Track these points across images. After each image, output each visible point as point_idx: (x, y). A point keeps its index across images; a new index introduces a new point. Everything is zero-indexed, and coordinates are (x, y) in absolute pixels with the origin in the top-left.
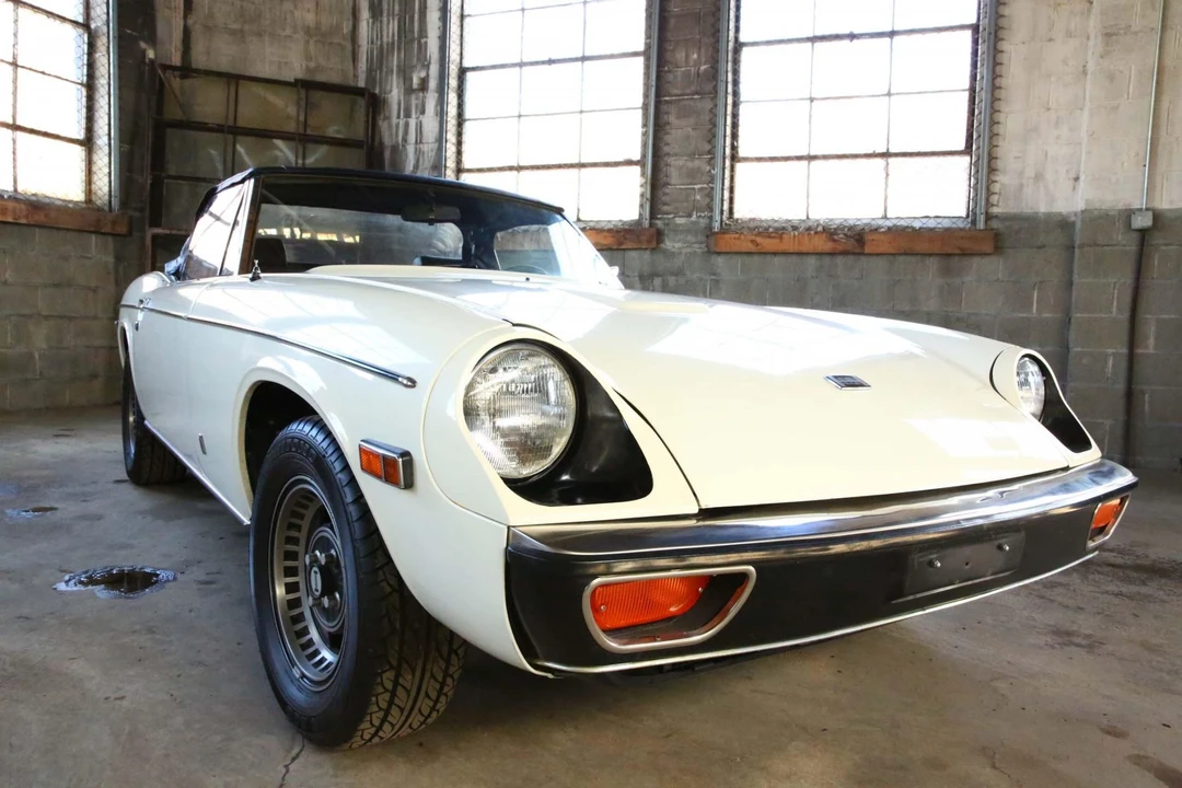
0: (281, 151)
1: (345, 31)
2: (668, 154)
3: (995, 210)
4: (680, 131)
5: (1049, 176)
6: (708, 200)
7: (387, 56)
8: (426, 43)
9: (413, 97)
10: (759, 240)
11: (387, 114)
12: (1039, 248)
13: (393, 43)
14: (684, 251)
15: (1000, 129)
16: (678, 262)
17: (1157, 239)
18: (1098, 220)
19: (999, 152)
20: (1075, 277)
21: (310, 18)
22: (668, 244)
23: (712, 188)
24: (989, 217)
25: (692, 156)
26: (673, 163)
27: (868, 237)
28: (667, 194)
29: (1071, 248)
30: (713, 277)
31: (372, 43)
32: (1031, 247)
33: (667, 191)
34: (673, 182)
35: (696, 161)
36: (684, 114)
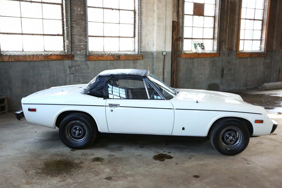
2: (74, 35)
3: (142, 50)
4: (77, 30)
5: (149, 44)
6: (85, 47)
10: (98, 57)
12: (149, 58)
14: (80, 60)
16: (79, 63)
18: (158, 53)
19: (142, 39)
22: (76, 58)
23: (86, 44)
24: (141, 52)
25: (80, 35)
26: (75, 37)
27: (120, 57)
29: (153, 58)
30: (87, 66)
32: (147, 58)
33: (75, 44)
34: (75, 42)
35: (81, 37)
36: (78, 24)
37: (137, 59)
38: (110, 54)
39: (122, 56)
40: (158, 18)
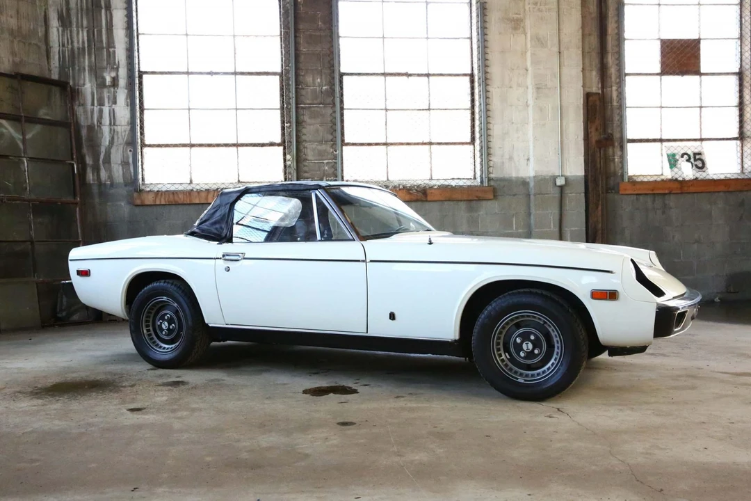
0: (6, 129)
1: (40, 34)
2: (306, 141)
3: (492, 176)
4: (312, 128)
5: (516, 157)
6: (333, 170)
7: (79, 57)
8: (114, 52)
9: (105, 91)
11: (82, 102)
12: (514, 195)
13: (84, 48)
15: (491, 132)
17: (567, 191)
18: (541, 181)
19: (491, 145)
20: (533, 211)
21: (13, 22)
23: (336, 163)
24: (489, 179)
25: (321, 142)
26: (308, 146)
27: (428, 192)
28: (306, 166)
29: (529, 195)
31: (63, 45)
32: (511, 195)
33: (307, 164)
34: (309, 158)
35: (324, 146)
36: (314, 116)
37: (479, 199)
38: (401, 187)
39: (433, 191)
40: (538, 88)
